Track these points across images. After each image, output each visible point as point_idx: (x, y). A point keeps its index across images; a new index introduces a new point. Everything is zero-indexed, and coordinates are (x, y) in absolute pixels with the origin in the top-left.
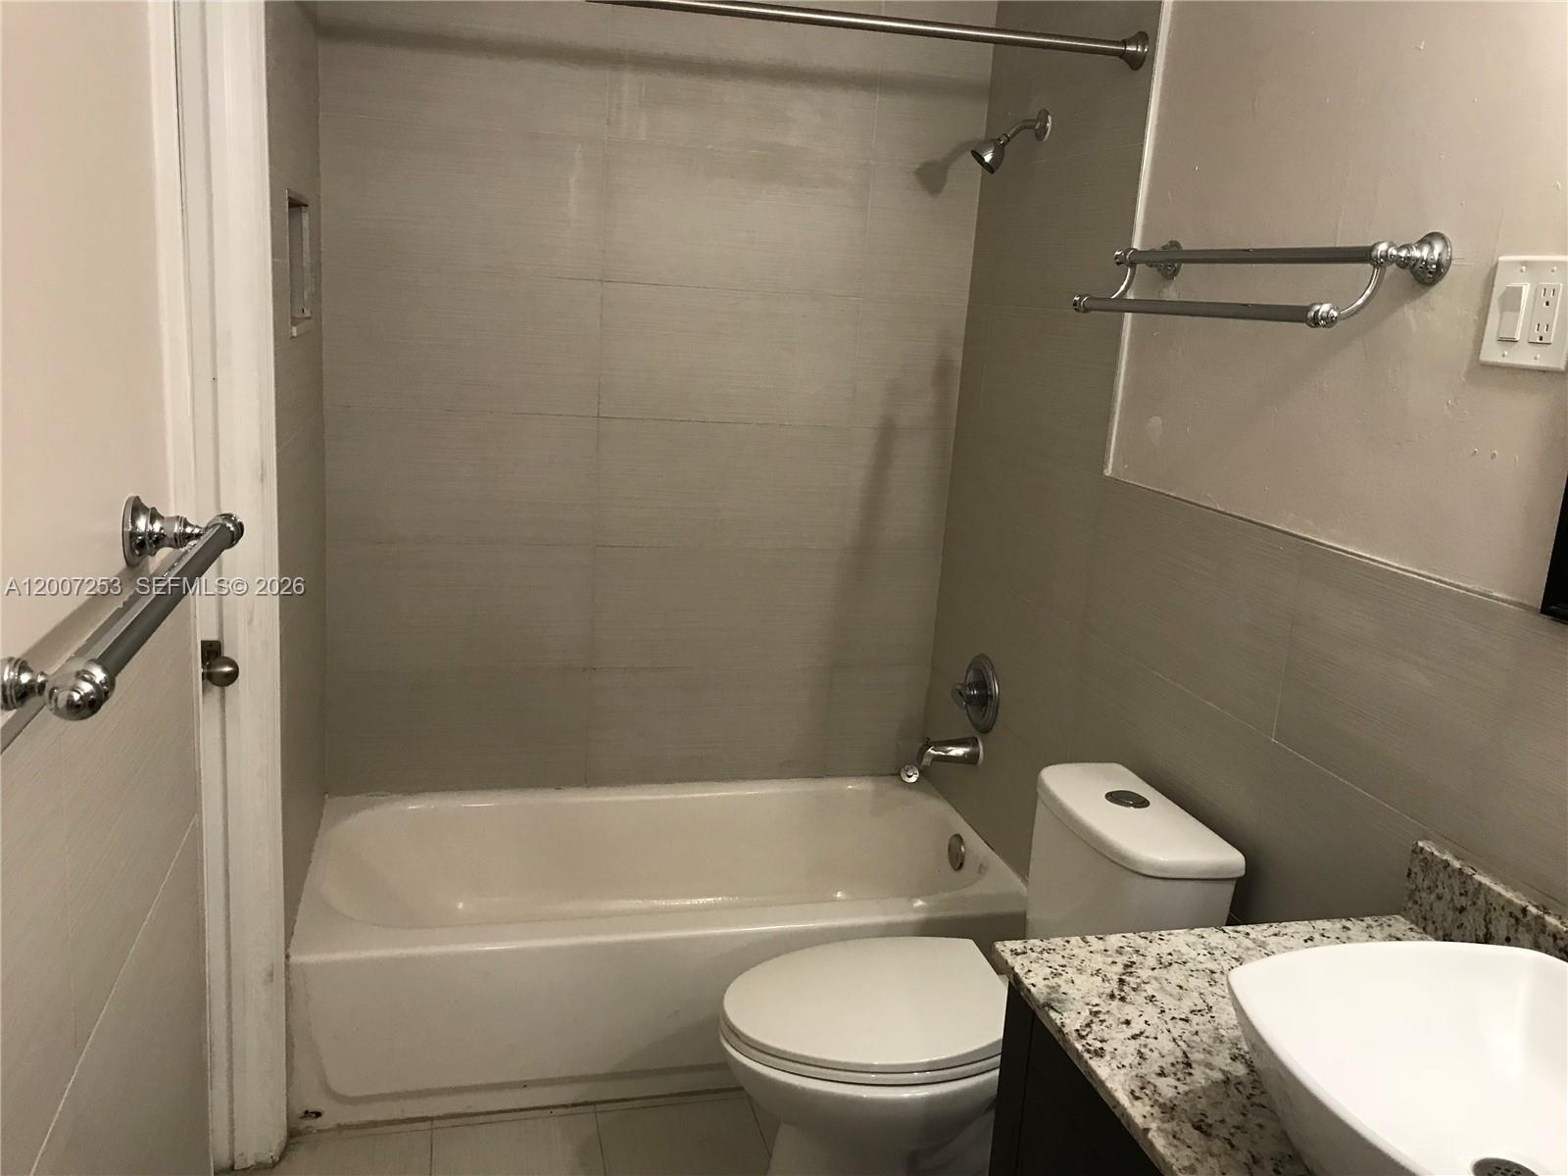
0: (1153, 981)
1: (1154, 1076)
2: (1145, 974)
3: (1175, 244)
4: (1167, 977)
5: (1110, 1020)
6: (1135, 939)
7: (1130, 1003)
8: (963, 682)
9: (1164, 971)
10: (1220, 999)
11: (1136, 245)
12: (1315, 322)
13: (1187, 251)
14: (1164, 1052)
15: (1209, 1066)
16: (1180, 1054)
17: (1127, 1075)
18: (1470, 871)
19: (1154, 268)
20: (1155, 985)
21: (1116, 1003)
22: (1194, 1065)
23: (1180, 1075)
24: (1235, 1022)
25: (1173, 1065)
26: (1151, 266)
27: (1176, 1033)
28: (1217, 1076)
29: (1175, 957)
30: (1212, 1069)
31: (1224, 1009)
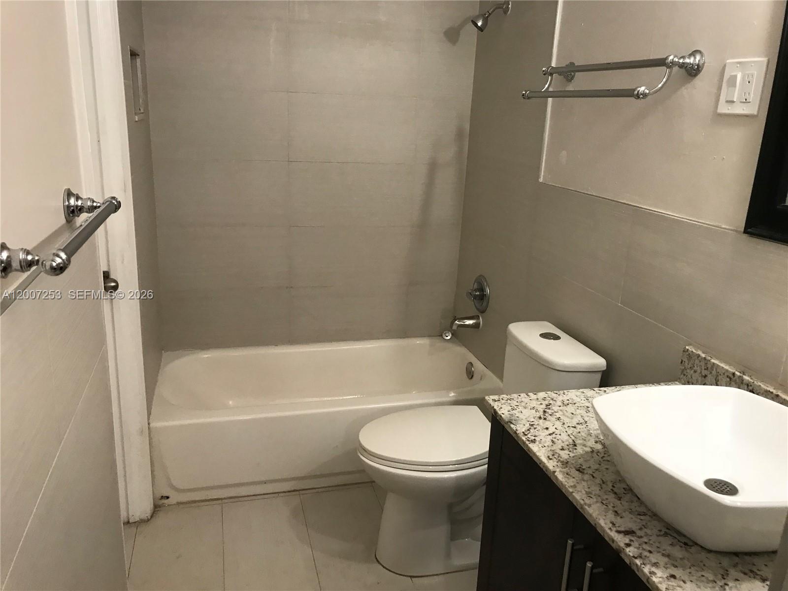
0: (559, 411)
1: (558, 450)
2: (556, 408)
3: (572, 64)
4: (567, 409)
5: (539, 428)
6: (552, 394)
7: (549, 421)
8: (472, 288)
9: (565, 407)
10: (591, 418)
11: (553, 64)
12: (638, 96)
13: (577, 66)
14: (564, 441)
15: (585, 445)
16: (571, 441)
17: (546, 450)
18: (709, 358)
19: (562, 76)
20: (561, 413)
21: (541, 421)
22: (577, 445)
23: (571, 449)
24: (598, 428)
25: (568, 445)
26: (560, 75)
27: (569, 433)
28: (588, 449)
29: (570, 401)
30: (586, 447)
31: (593, 422)
